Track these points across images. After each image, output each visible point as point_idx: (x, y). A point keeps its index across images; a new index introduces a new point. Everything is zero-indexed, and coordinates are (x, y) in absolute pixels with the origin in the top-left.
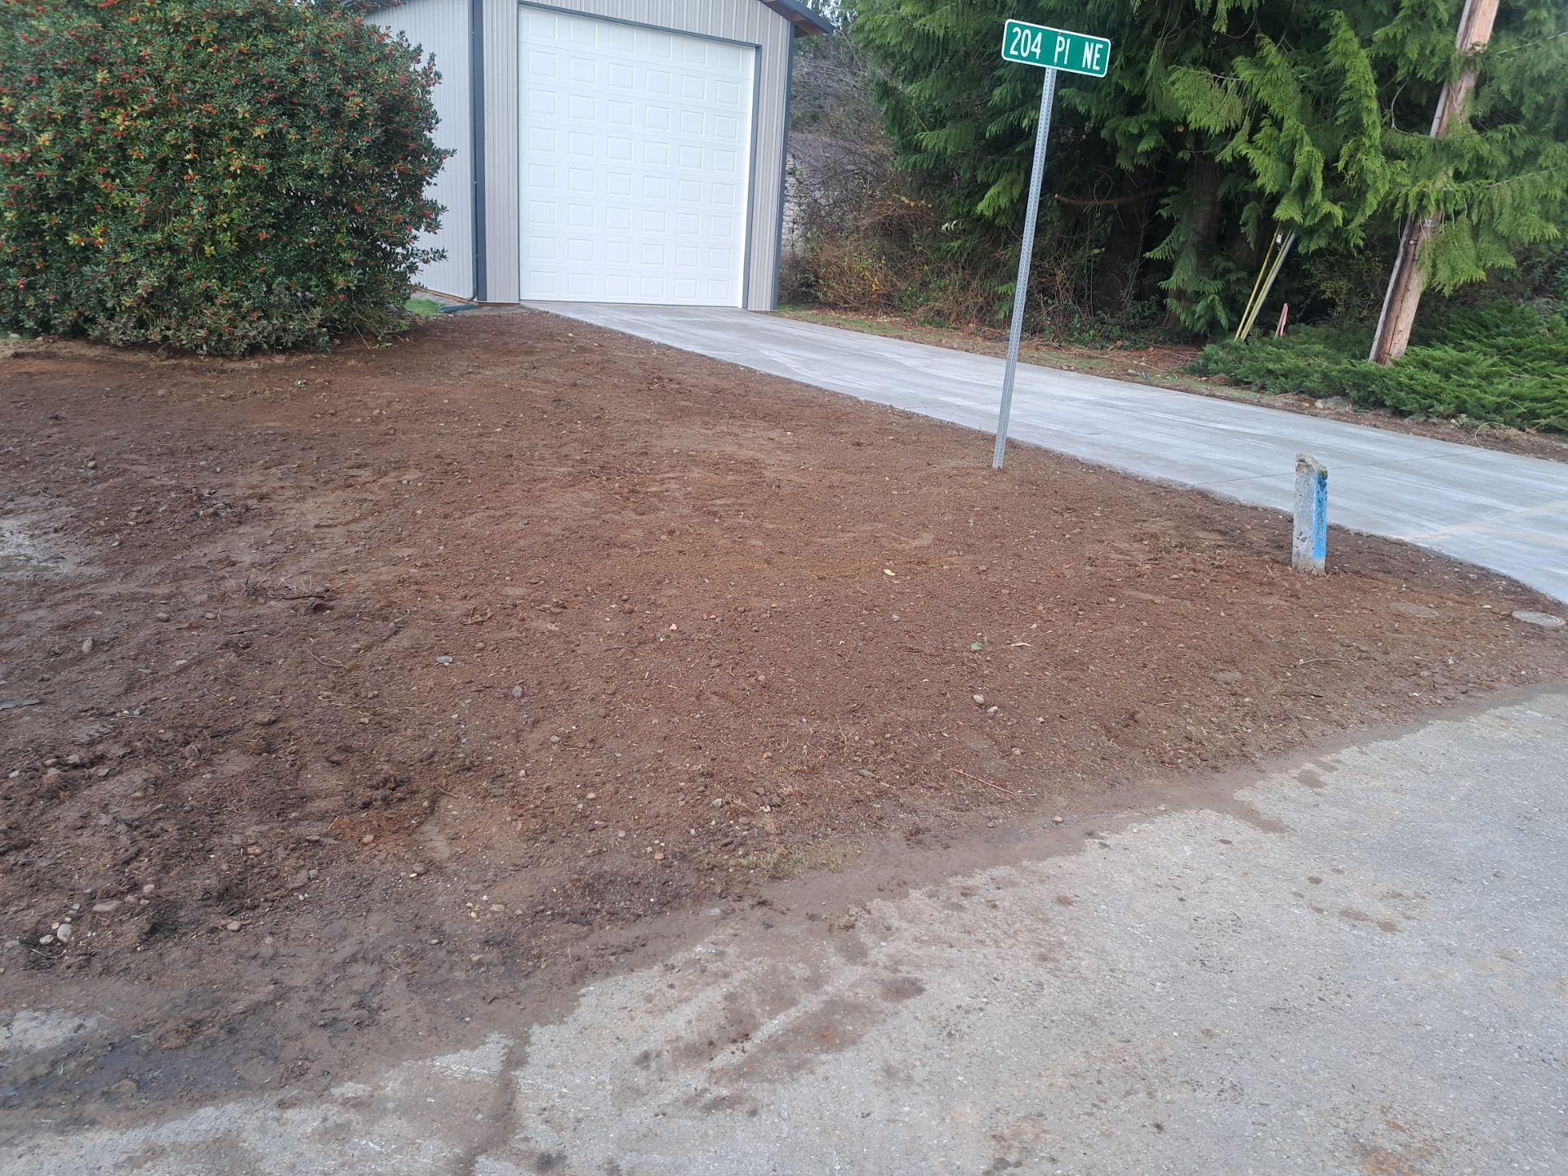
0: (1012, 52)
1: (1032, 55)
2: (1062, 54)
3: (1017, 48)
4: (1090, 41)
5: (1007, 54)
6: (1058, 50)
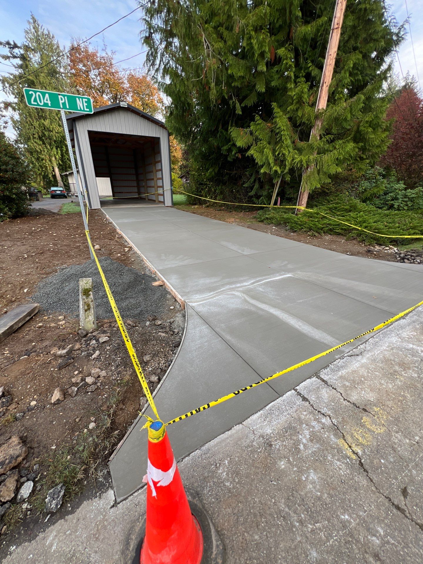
0: (33, 103)
1: (46, 105)
2: (64, 104)
3: (35, 100)
4: (79, 98)
5: (30, 104)
6: (61, 102)
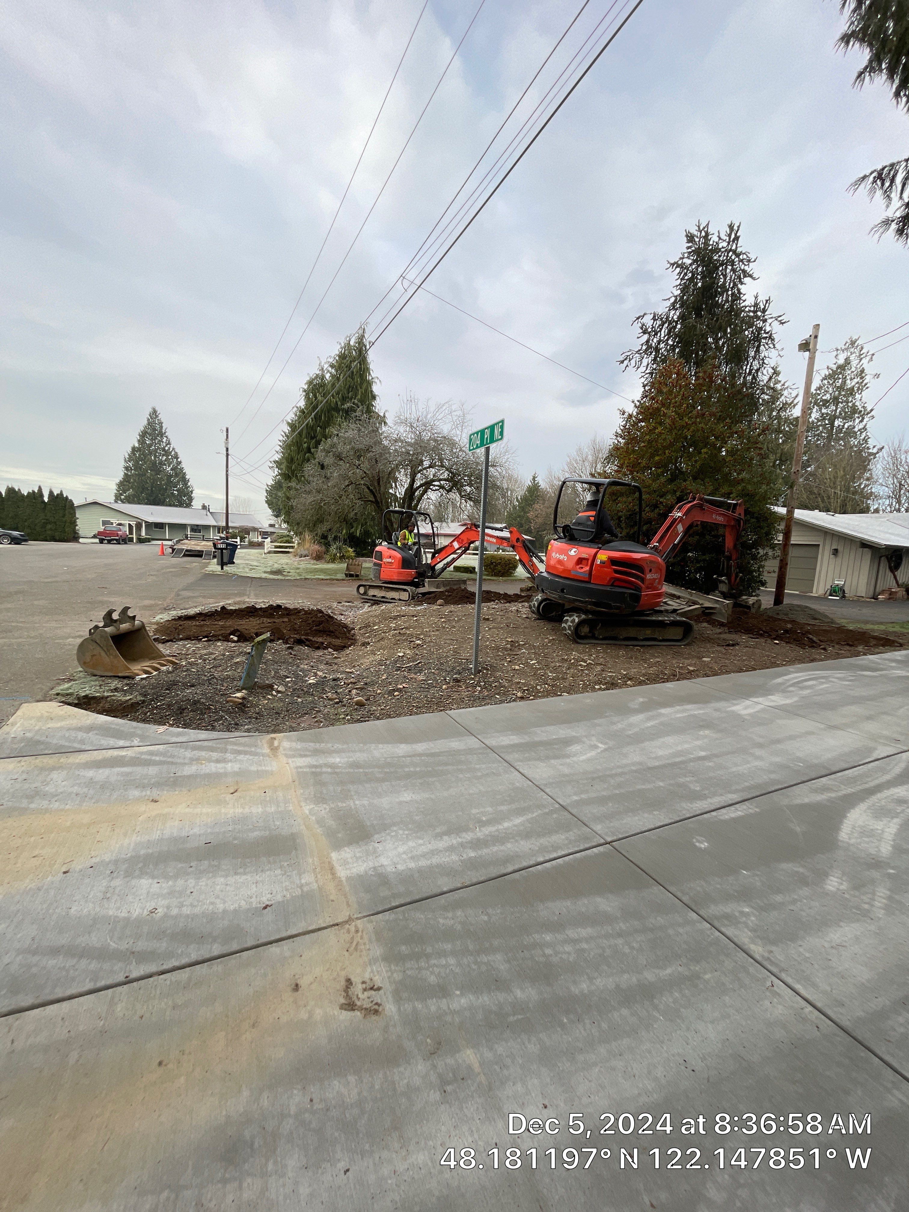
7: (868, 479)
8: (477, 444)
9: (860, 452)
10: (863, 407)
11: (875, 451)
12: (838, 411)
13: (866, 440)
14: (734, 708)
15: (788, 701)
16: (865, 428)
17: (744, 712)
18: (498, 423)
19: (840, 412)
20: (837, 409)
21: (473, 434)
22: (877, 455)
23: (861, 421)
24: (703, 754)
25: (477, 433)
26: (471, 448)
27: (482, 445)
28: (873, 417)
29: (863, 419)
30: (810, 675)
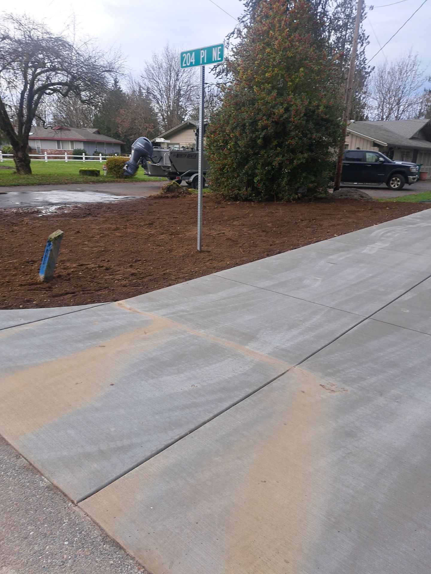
7: (365, 93)
8: (191, 63)
9: (360, 71)
10: (363, 34)
11: (369, 71)
12: (347, 36)
13: (364, 61)
14: (364, 251)
15: (387, 245)
16: (363, 52)
17: (371, 253)
18: (217, 46)
19: (348, 37)
20: (346, 34)
21: (186, 53)
22: (371, 74)
23: (362, 45)
24: (371, 275)
25: (191, 52)
26: (184, 65)
27: (197, 63)
28: (369, 42)
29: (363, 43)
30: (386, 230)
